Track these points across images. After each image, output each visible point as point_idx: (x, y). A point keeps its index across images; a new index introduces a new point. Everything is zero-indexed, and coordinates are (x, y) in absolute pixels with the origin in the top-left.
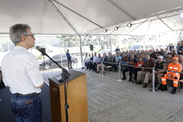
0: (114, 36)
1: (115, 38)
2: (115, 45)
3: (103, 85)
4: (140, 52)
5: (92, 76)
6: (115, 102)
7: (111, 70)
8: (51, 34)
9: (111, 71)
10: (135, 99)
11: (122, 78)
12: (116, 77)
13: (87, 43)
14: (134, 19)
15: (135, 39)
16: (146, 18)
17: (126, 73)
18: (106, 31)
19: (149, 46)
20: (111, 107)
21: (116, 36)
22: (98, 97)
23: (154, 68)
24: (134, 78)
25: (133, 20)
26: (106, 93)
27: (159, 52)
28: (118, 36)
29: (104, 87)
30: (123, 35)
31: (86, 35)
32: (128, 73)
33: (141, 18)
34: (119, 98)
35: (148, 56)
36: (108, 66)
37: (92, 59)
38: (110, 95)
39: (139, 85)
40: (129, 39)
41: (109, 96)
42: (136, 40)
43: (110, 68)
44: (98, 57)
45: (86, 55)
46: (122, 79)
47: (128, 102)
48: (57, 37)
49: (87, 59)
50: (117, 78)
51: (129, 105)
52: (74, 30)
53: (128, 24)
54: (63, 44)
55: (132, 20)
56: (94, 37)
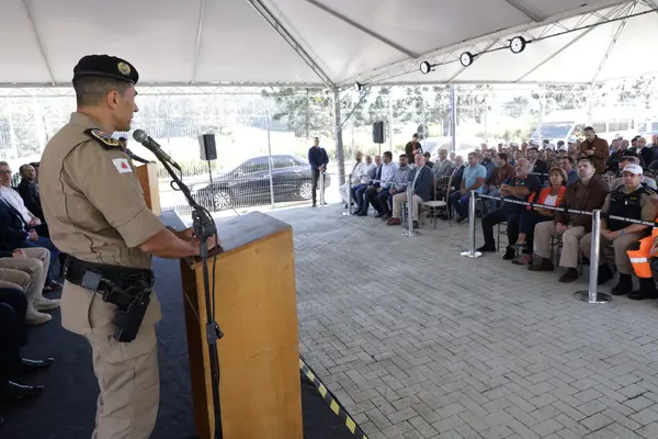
0: (473, 86)
1: (479, 93)
2: (478, 121)
3: (405, 267)
4: (566, 147)
5: (373, 234)
6: (435, 329)
7: (442, 215)
8: (232, 84)
9: (445, 218)
10: (514, 323)
11: (477, 247)
12: (459, 242)
13: (371, 113)
14: (538, 18)
15: (559, 99)
16: (584, 13)
17: (495, 228)
18: (429, 70)
19: (610, 125)
20: (418, 345)
21: (485, 85)
22: (379, 310)
23: (598, 213)
24: (523, 245)
25: (534, 23)
26: (409, 295)
27: (646, 148)
28: (491, 85)
29: (406, 275)
30: (505, 82)
31: (356, 85)
32: (504, 227)
33: (566, 14)
34: (455, 318)
35: (585, 166)
36: (432, 200)
37: (376, 174)
38: (426, 304)
39: (541, 273)
40: (536, 96)
41: (419, 306)
42: (564, 103)
43: (438, 208)
44: (398, 167)
45: (359, 160)
46: (479, 250)
47: (482, 333)
48: (265, 94)
49: (359, 175)
50: (461, 245)
51: (484, 342)
52: (314, 65)
53: (511, 41)
54: (285, 119)
55: (528, 23)
56: (398, 93)
